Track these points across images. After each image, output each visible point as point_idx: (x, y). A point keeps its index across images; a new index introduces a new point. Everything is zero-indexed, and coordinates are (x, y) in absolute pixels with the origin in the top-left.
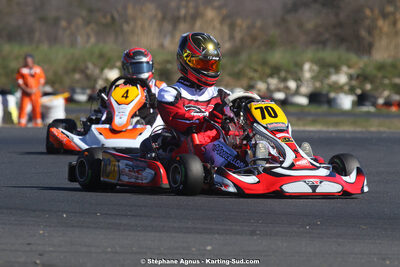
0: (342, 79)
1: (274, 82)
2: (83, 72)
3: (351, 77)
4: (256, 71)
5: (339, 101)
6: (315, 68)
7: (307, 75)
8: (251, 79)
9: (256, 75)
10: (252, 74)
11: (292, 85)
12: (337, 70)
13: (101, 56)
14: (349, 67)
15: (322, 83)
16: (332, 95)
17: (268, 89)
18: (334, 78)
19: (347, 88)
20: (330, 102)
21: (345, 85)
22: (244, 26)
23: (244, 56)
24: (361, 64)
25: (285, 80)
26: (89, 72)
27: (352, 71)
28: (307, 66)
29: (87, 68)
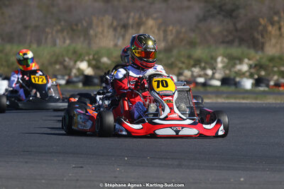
0: (244, 68)
1: (196, 70)
2: (62, 63)
3: (250, 67)
4: (183, 63)
5: (242, 83)
6: (226, 60)
7: (220, 65)
8: (181, 68)
9: (184, 66)
10: (180, 65)
11: (209, 72)
12: (241, 61)
13: (75, 52)
14: (249, 59)
15: (230, 71)
16: (238, 79)
17: (192, 75)
18: (238, 67)
19: (248, 74)
20: (236, 84)
21: (246, 72)
22: (174, 31)
23: (175, 52)
24: (258, 57)
25: (204, 69)
26: (66, 63)
27: (251, 62)
28: (219, 59)
29: (65, 61)
